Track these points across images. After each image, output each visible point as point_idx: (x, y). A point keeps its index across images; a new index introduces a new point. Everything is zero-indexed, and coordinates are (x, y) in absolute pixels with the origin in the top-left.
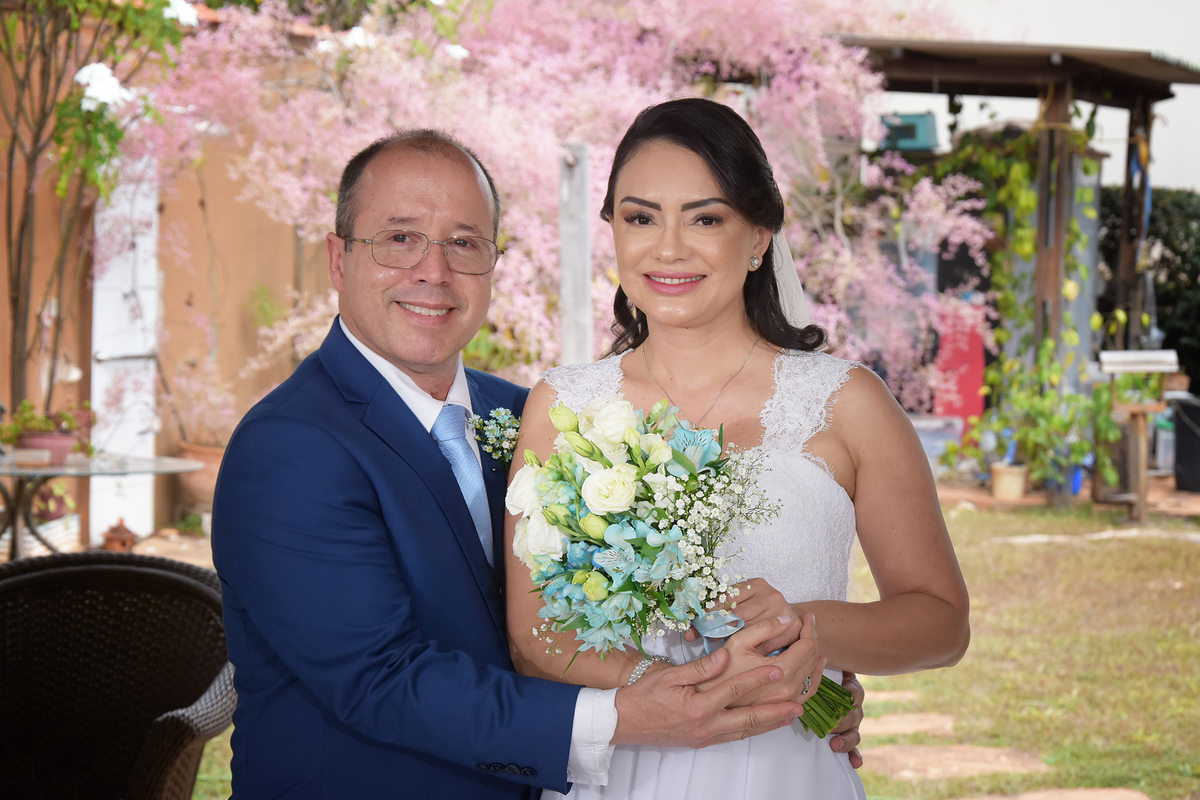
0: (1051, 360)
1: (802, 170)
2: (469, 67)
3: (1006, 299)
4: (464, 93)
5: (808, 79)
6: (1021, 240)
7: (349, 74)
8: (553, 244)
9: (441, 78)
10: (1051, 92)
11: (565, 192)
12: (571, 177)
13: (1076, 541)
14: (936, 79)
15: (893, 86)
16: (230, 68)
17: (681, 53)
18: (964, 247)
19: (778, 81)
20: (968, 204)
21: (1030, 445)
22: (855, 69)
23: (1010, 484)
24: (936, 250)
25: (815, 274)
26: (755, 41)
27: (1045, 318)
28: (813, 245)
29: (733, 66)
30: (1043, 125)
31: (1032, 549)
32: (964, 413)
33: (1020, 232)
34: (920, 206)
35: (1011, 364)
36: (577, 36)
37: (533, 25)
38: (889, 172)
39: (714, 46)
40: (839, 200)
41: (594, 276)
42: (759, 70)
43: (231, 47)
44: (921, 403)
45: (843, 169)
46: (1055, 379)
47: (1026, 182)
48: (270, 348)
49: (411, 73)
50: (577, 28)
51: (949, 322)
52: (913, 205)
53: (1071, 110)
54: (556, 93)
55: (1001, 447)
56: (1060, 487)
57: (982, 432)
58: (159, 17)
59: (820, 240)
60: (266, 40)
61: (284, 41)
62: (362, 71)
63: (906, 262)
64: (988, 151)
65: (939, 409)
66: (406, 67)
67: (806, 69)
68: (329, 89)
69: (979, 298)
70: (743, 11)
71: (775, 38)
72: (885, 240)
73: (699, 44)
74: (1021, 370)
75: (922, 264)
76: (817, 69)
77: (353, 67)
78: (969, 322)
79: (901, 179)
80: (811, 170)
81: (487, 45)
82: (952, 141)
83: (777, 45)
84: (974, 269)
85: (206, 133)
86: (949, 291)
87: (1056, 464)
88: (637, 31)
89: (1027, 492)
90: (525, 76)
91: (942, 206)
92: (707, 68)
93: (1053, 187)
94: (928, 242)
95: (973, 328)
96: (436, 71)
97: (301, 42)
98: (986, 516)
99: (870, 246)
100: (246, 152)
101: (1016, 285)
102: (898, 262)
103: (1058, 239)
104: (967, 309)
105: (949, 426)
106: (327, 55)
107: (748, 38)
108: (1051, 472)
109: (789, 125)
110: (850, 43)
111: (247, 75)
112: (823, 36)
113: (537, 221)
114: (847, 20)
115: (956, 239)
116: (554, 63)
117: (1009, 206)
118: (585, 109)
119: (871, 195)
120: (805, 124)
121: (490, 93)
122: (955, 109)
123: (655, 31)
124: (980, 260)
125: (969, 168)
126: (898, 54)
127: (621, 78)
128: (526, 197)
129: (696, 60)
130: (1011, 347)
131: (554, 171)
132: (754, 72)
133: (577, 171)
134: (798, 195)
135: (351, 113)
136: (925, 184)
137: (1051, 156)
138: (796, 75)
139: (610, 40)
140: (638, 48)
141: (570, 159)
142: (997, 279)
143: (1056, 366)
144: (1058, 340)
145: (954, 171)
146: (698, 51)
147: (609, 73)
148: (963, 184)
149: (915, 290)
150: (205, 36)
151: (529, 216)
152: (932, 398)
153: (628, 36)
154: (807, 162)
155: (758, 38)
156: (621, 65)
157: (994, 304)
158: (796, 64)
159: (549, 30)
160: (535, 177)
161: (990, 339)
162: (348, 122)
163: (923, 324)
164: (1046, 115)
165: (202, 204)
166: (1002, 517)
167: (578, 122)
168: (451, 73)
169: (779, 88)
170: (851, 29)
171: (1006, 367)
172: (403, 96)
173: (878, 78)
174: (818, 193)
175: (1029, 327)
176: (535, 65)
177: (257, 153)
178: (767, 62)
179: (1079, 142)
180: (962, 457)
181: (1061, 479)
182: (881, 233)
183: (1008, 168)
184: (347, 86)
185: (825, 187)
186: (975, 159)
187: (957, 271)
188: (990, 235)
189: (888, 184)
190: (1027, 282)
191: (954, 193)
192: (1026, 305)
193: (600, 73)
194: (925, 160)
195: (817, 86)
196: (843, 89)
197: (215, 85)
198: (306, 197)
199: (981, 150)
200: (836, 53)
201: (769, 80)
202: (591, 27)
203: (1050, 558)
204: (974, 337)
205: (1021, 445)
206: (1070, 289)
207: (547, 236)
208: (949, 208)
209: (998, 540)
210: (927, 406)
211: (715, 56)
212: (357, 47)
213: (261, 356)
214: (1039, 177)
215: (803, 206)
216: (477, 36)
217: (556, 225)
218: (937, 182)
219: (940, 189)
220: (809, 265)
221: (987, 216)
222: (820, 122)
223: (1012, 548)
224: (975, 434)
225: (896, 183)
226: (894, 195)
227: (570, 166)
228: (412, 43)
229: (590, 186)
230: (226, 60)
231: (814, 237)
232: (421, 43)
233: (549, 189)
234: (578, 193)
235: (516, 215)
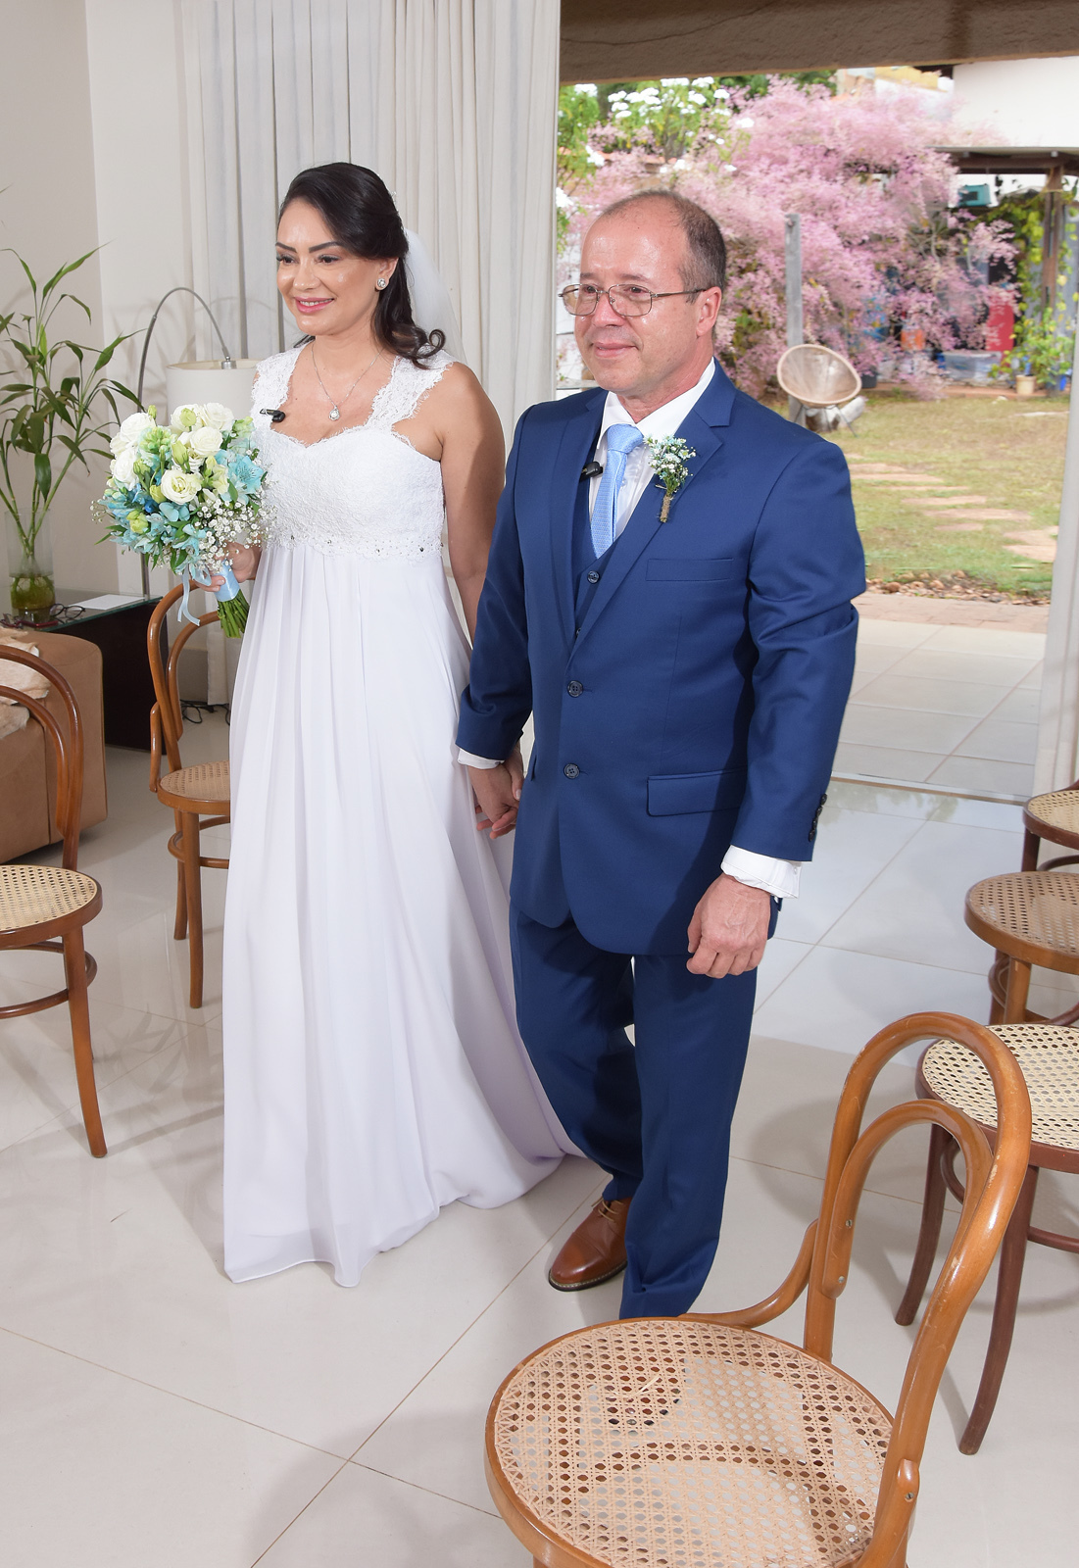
0: (1050, 319)
1: (914, 221)
2: (735, 175)
3: (1025, 287)
4: (734, 190)
5: (917, 172)
6: (1034, 254)
7: (677, 184)
8: (782, 267)
9: (722, 183)
10: (1052, 172)
11: (788, 240)
12: (791, 232)
13: (1060, 414)
14: (987, 168)
15: (964, 171)
16: (618, 185)
17: (847, 161)
18: (1002, 259)
19: (901, 173)
20: (1004, 236)
21: (1038, 365)
22: (943, 165)
23: (1026, 386)
24: (987, 262)
25: (920, 277)
26: (888, 153)
27: (1047, 296)
28: (919, 261)
29: (876, 167)
30: (1047, 191)
31: (1036, 419)
32: (1001, 349)
33: (1034, 250)
34: (978, 238)
35: (1028, 322)
36: (792, 155)
37: (768, 150)
38: (961, 220)
39: (865, 157)
40: (934, 236)
41: (803, 282)
42: (891, 167)
43: (618, 174)
44: (978, 344)
45: (936, 219)
46: (1052, 329)
47: (1037, 222)
49: (709, 181)
50: (792, 150)
51: (993, 300)
52: (974, 238)
53: (1063, 182)
54: (782, 187)
55: (1022, 366)
56: (1053, 387)
57: (1012, 359)
58: (585, 162)
59: (924, 259)
60: (634, 169)
61: (644, 169)
62: (685, 183)
63: (971, 268)
64: (1017, 206)
65: (987, 347)
66: (706, 180)
67: (916, 167)
69: (1012, 286)
70: (882, 137)
71: (899, 151)
72: (959, 256)
73: (857, 156)
74: (1033, 325)
75: (979, 270)
76: (922, 166)
77: (679, 181)
78: (1005, 299)
79: (968, 223)
80: (918, 220)
81: (745, 163)
82: (998, 200)
83: (900, 154)
84: (1008, 271)
86: (994, 284)
87: (1051, 374)
88: (824, 151)
89: (1035, 391)
90: (766, 180)
91: (990, 238)
92: (862, 168)
93: (1053, 224)
94: (984, 258)
95: (1007, 302)
96: (720, 180)
97: (651, 168)
98: (1013, 403)
99: (951, 260)
101: (1031, 279)
102: (966, 268)
103: (1055, 253)
104: (1004, 293)
105: (994, 356)
106: (663, 175)
107: (884, 151)
108: (1049, 379)
109: (907, 197)
110: (939, 151)
112: (925, 148)
113: (772, 255)
114: (938, 138)
115: (998, 255)
116: (780, 172)
117: (1029, 234)
118: (797, 194)
119: (953, 232)
120: (915, 196)
121: (748, 190)
122: (999, 183)
123: (834, 150)
124: (1011, 266)
125: (1006, 216)
126: (966, 155)
127: (816, 177)
128: (766, 243)
129: (856, 164)
130: (1029, 313)
131: (782, 228)
132: (888, 169)
133: (794, 228)
134: (911, 234)
136: (981, 226)
137: (1052, 207)
138: (910, 170)
139: (810, 156)
140: (825, 160)
141: (790, 224)
142: (1020, 276)
143: (1052, 322)
144: (1054, 307)
145: (997, 219)
146: (857, 159)
147: (810, 173)
148: (1002, 225)
149: (976, 284)
150: (606, 169)
151: (768, 253)
152: (984, 341)
153: (820, 153)
154: (916, 216)
155: (890, 151)
156: (816, 170)
157: (1019, 290)
158: (911, 164)
159: (777, 153)
160: (771, 232)
161: (1016, 309)
163: (979, 301)
164: (1049, 185)
166: (1021, 404)
167: (793, 201)
168: (728, 180)
169: (901, 178)
170: (941, 143)
171: (1025, 323)
172: (704, 195)
173: (956, 169)
174: (922, 233)
175: (1038, 301)
176: (772, 175)
178: (895, 163)
179: (1067, 199)
180: (1001, 373)
181: (1054, 383)
182: (957, 253)
183: (1028, 214)
185: (926, 229)
186: (1009, 211)
187: (999, 272)
188: (1017, 252)
189: (961, 227)
190: (1038, 276)
191: (997, 230)
192: (1037, 290)
193: (804, 174)
194: (982, 212)
195: (922, 175)
196: (936, 176)
197: (610, 194)
199: (1013, 206)
200: (932, 157)
201: (896, 172)
202: (801, 149)
203: (1044, 423)
204: (1007, 308)
205: (1033, 366)
206: (1062, 280)
207: (778, 262)
208: (995, 238)
209: (1018, 415)
210: (981, 346)
211: (866, 162)
212: (681, 170)
214: (1045, 219)
215: (913, 239)
216: (740, 158)
217: (783, 257)
218: (988, 225)
219: (989, 228)
220: (917, 272)
221: (1016, 242)
222: (924, 196)
223: (1024, 418)
224: (1007, 360)
225: (965, 226)
226: (964, 232)
227: (791, 227)
228: (708, 165)
229: (801, 235)
230: (616, 181)
231: (920, 257)
232: (712, 165)
233: (779, 238)
234: (795, 239)
235: (761, 253)
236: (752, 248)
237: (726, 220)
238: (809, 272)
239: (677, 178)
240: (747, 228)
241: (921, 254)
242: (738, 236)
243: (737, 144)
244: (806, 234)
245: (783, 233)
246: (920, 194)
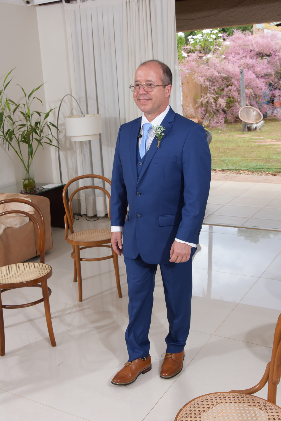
1: (276, 70)
2: (225, 58)
4: (225, 63)
7: (208, 62)
9: (221, 61)
11: (241, 76)
12: (241, 74)
16: (191, 62)
17: (257, 53)
19: (272, 56)
25: (279, 86)
26: (269, 50)
28: (278, 81)
29: (265, 54)
36: (241, 52)
37: (234, 51)
39: (262, 52)
41: (245, 88)
42: (269, 54)
43: (191, 59)
48: (199, 102)
49: (217, 60)
50: (241, 51)
54: (238, 61)
58: (182, 56)
59: (280, 80)
60: (196, 58)
61: (198, 57)
62: (210, 61)
67: (277, 54)
68: (205, 64)
70: (267, 46)
71: (272, 49)
73: (260, 51)
76: (279, 54)
77: (209, 60)
80: (278, 70)
81: (227, 55)
83: (272, 50)
85: (188, 72)
88: (250, 50)
90: (234, 59)
92: (261, 55)
96: (220, 60)
97: (201, 57)
100: (194, 74)
106: (204, 59)
107: (267, 50)
109: (274, 63)
111: (194, 63)
112: (279, 48)
113: (236, 81)
116: (238, 57)
118: (243, 63)
120: (277, 62)
121: (229, 62)
123: (253, 50)
127: (248, 58)
128: (234, 78)
129: (259, 54)
131: (239, 73)
132: (269, 55)
133: (242, 73)
134: (276, 73)
135: (209, 67)
138: (275, 55)
139: (246, 52)
140: (250, 53)
141: (241, 71)
146: (260, 52)
147: (246, 57)
150: (188, 58)
151: (235, 80)
153: (249, 51)
154: (277, 68)
155: (269, 49)
156: (248, 56)
158: (275, 53)
159: (237, 52)
160: (236, 74)
162: (209, 69)
165: (188, 82)
168: (223, 60)
169: (272, 57)
172: (216, 64)
174: (279, 73)
176: (236, 58)
177: (196, 75)
178: (271, 53)
184: (208, 63)
193: (245, 57)
195: (279, 56)
197: (189, 65)
198: (203, 80)
201: (271, 56)
202: (243, 50)
207: (238, 83)
211: (262, 53)
212: (209, 57)
213: (198, 104)
215: (277, 75)
216: (226, 53)
217: (239, 81)
220: (278, 84)
222: (279, 62)
227: (241, 72)
228: (217, 56)
229: (244, 75)
230: (191, 61)
231: (279, 80)
232: (218, 56)
233: (238, 76)
234: (243, 76)
235: (233, 80)
236: (230, 79)
237: (223, 72)
238: (247, 86)
239: (208, 60)
240: (228, 73)
241: (279, 79)
242: (226, 76)
243: (225, 49)
244: (246, 75)
245: (239, 74)
246: (278, 62)
